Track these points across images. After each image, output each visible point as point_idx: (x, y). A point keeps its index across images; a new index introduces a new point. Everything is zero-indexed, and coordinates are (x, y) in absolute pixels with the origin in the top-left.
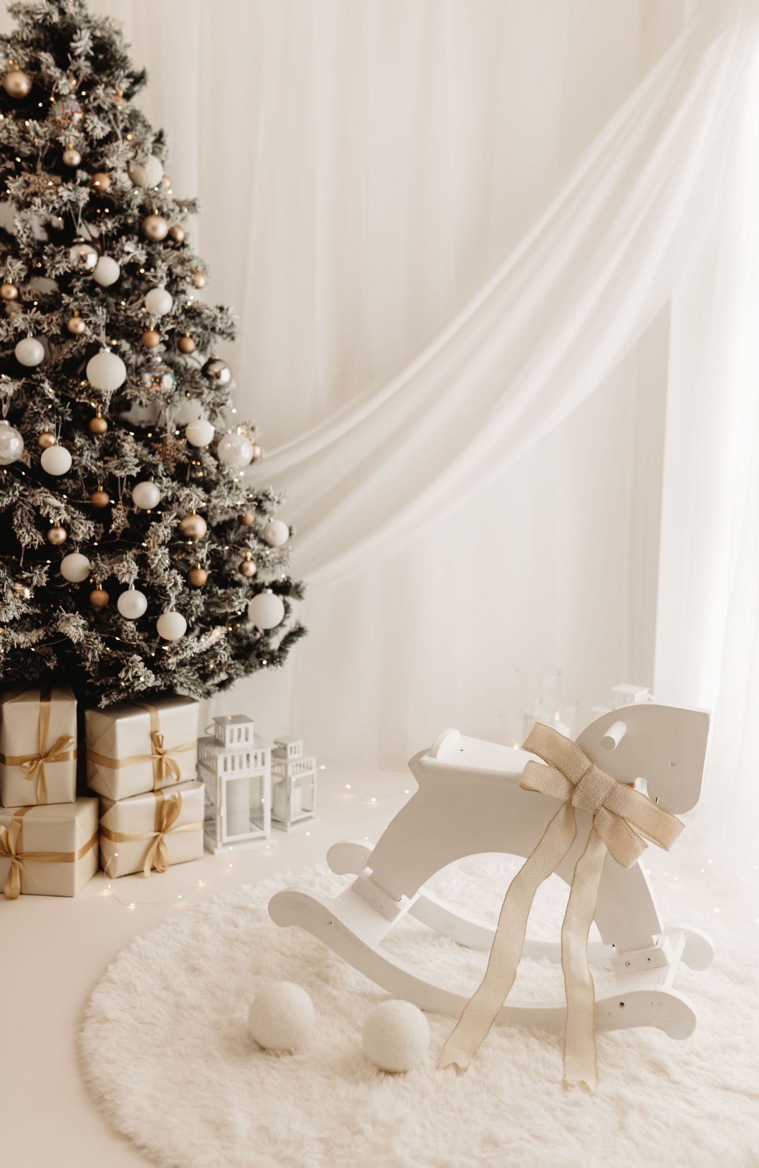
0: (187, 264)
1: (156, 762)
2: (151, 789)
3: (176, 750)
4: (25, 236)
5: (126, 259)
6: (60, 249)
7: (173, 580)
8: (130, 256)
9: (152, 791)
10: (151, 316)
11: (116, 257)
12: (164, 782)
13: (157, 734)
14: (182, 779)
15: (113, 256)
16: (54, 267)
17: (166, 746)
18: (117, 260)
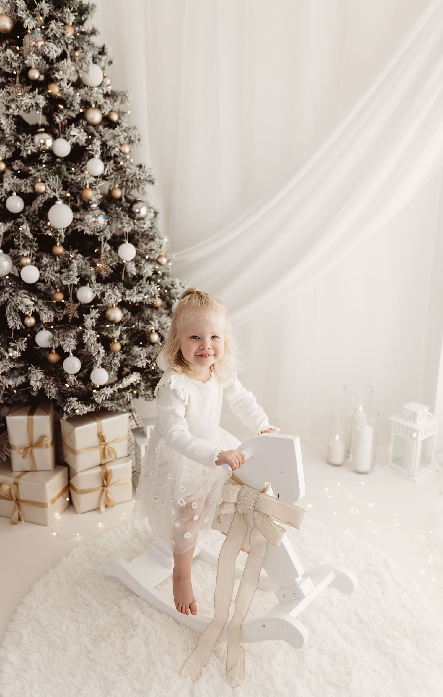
0: (117, 138)
1: (102, 450)
2: (99, 463)
3: (113, 441)
4: (8, 129)
5: (73, 140)
6: (28, 137)
7: (97, 351)
8: (75, 138)
9: (101, 465)
10: (86, 179)
11: (67, 138)
12: (108, 460)
13: (102, 434)
14: (118, 456)
15: (65, 138)
16: (25, 149)
17: (107, 440)
18: (68, 140)
